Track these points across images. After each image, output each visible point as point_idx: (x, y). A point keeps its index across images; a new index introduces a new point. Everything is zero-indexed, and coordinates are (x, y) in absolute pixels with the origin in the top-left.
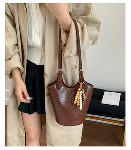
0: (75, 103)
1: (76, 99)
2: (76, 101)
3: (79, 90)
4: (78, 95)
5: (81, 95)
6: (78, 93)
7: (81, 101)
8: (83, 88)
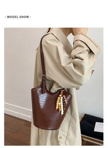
0: (57, 108)
1: (57, 104)
2: (57, 106)
3: (60, 95)
6: (59, 98)
8: (63, 94)
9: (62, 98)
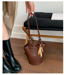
0: (39, 54)
4: (39, 50)
5: (41, 50)
6: (39, 49)
7: (41, 52)
9: (41, 48)
